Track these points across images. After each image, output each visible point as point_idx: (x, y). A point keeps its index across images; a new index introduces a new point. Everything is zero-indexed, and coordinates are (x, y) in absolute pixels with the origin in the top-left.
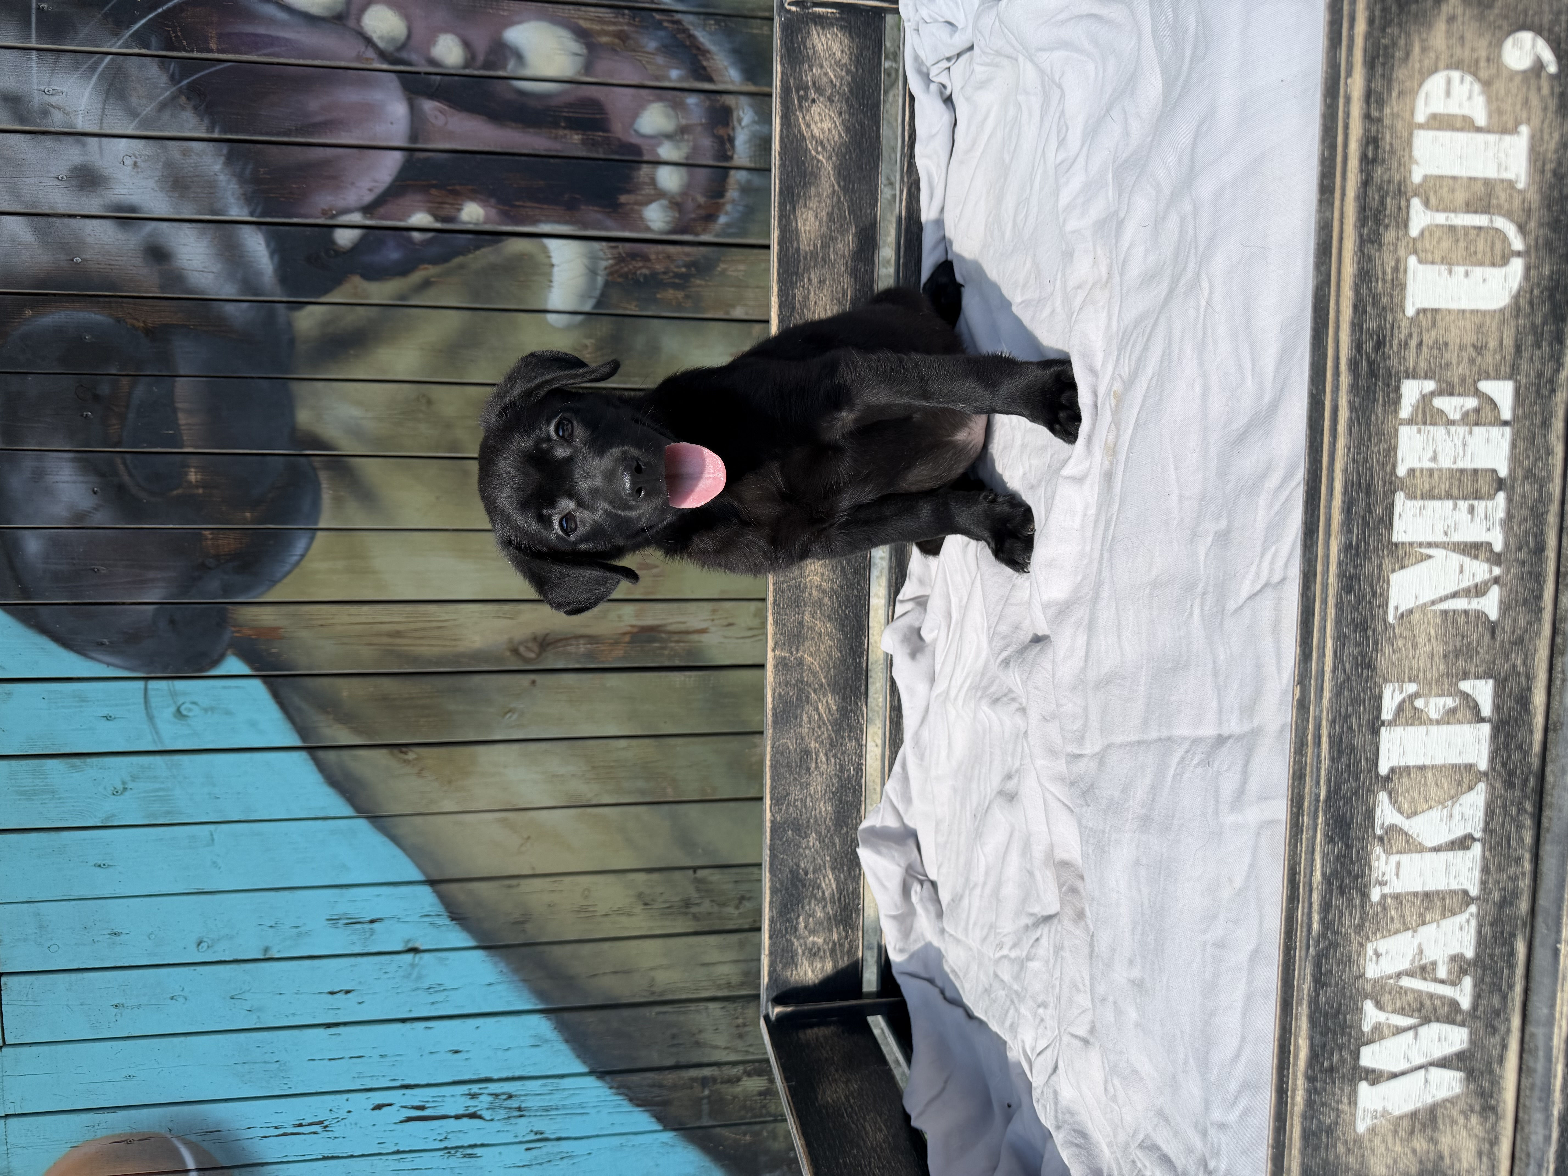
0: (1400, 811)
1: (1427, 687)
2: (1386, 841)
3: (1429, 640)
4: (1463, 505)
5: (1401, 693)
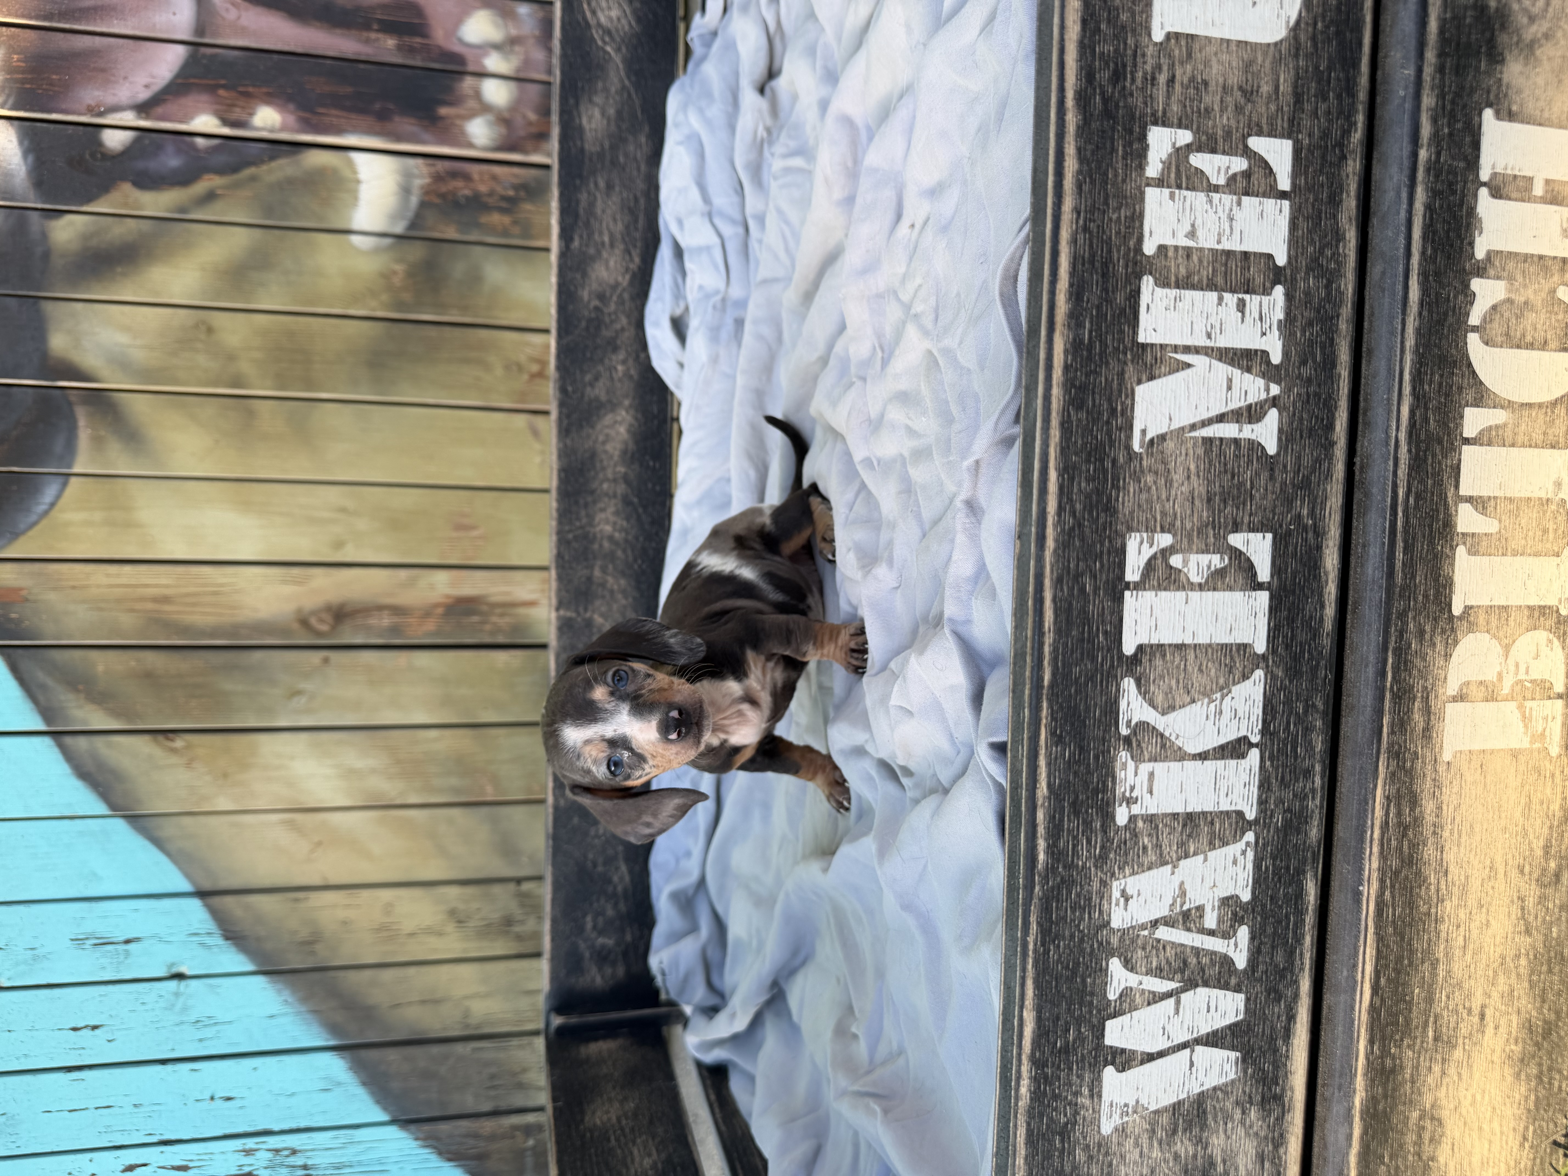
0: (1152, 704)
1: (1185, 541)
2: (1134, 745)
3: (1189, 477)
4: (1231, 299)
5: (1151, 546)
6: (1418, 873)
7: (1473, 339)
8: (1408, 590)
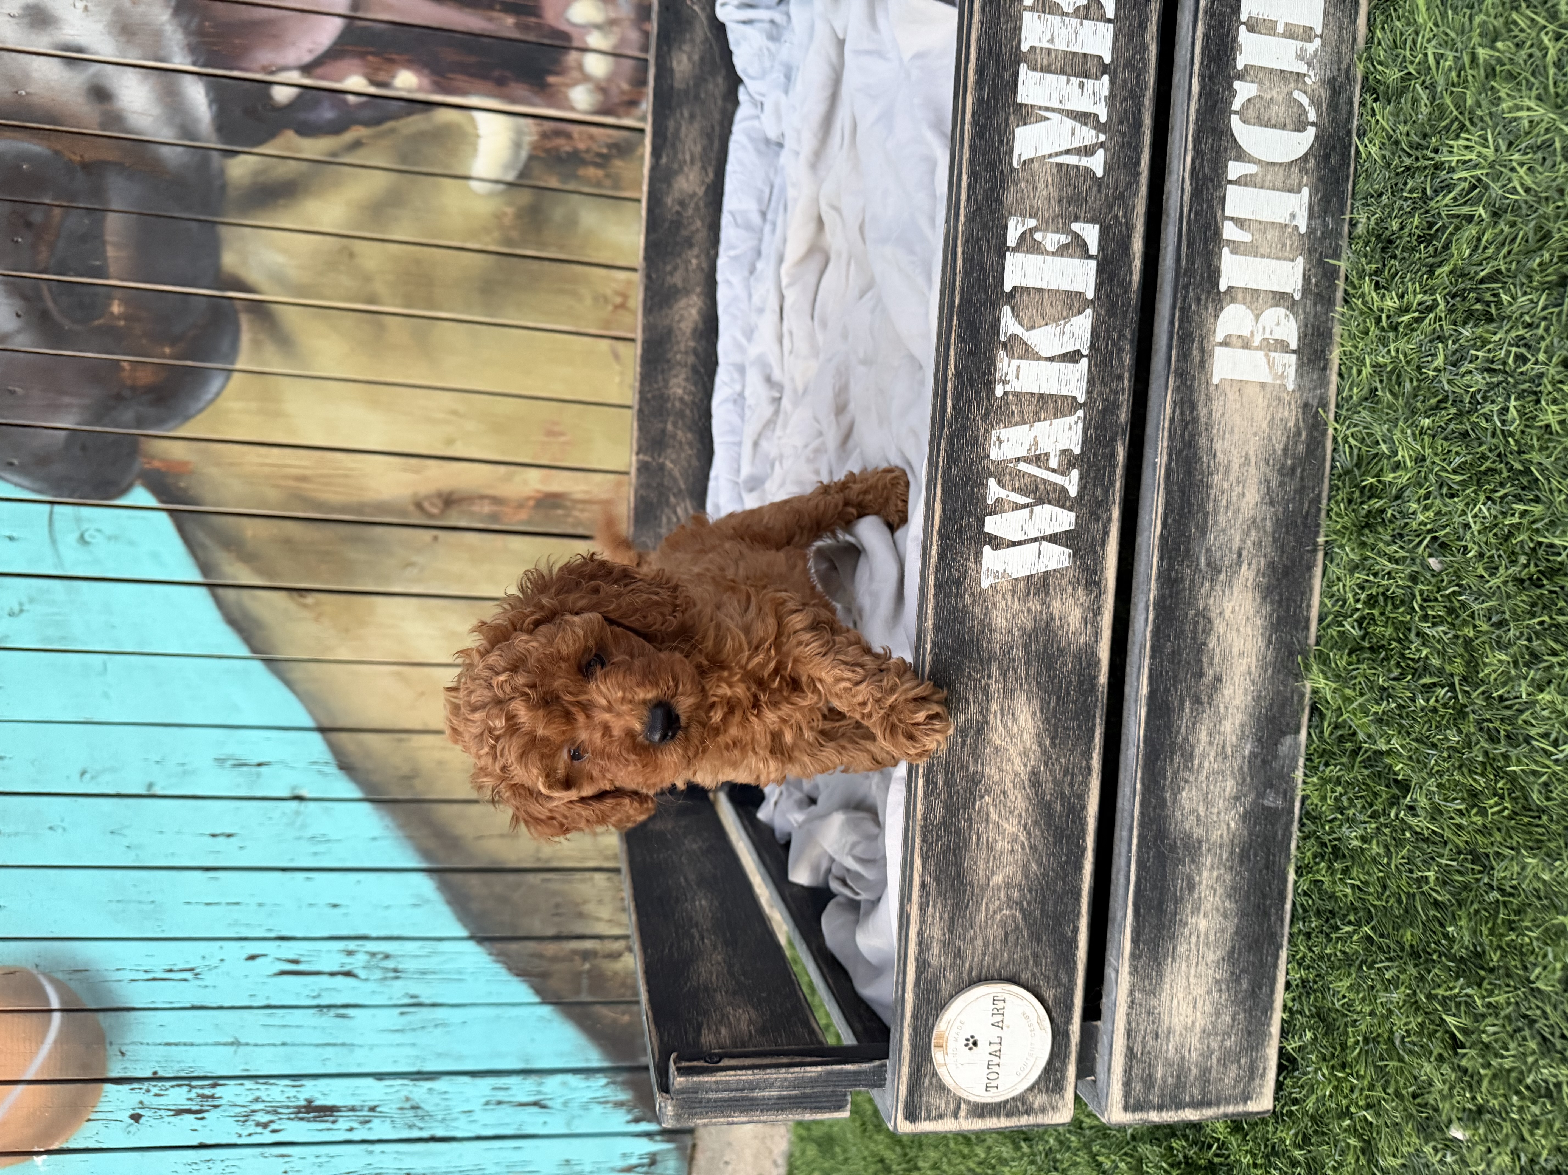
0: (1021, 324)
1: (1044, 225)
2: (1009, 348)
3: (1047, 186)
4: (1075, 81)
5: (1023, 226)
6: (1195, 454)
7: (1235, 120)
8: (1190, 271)
